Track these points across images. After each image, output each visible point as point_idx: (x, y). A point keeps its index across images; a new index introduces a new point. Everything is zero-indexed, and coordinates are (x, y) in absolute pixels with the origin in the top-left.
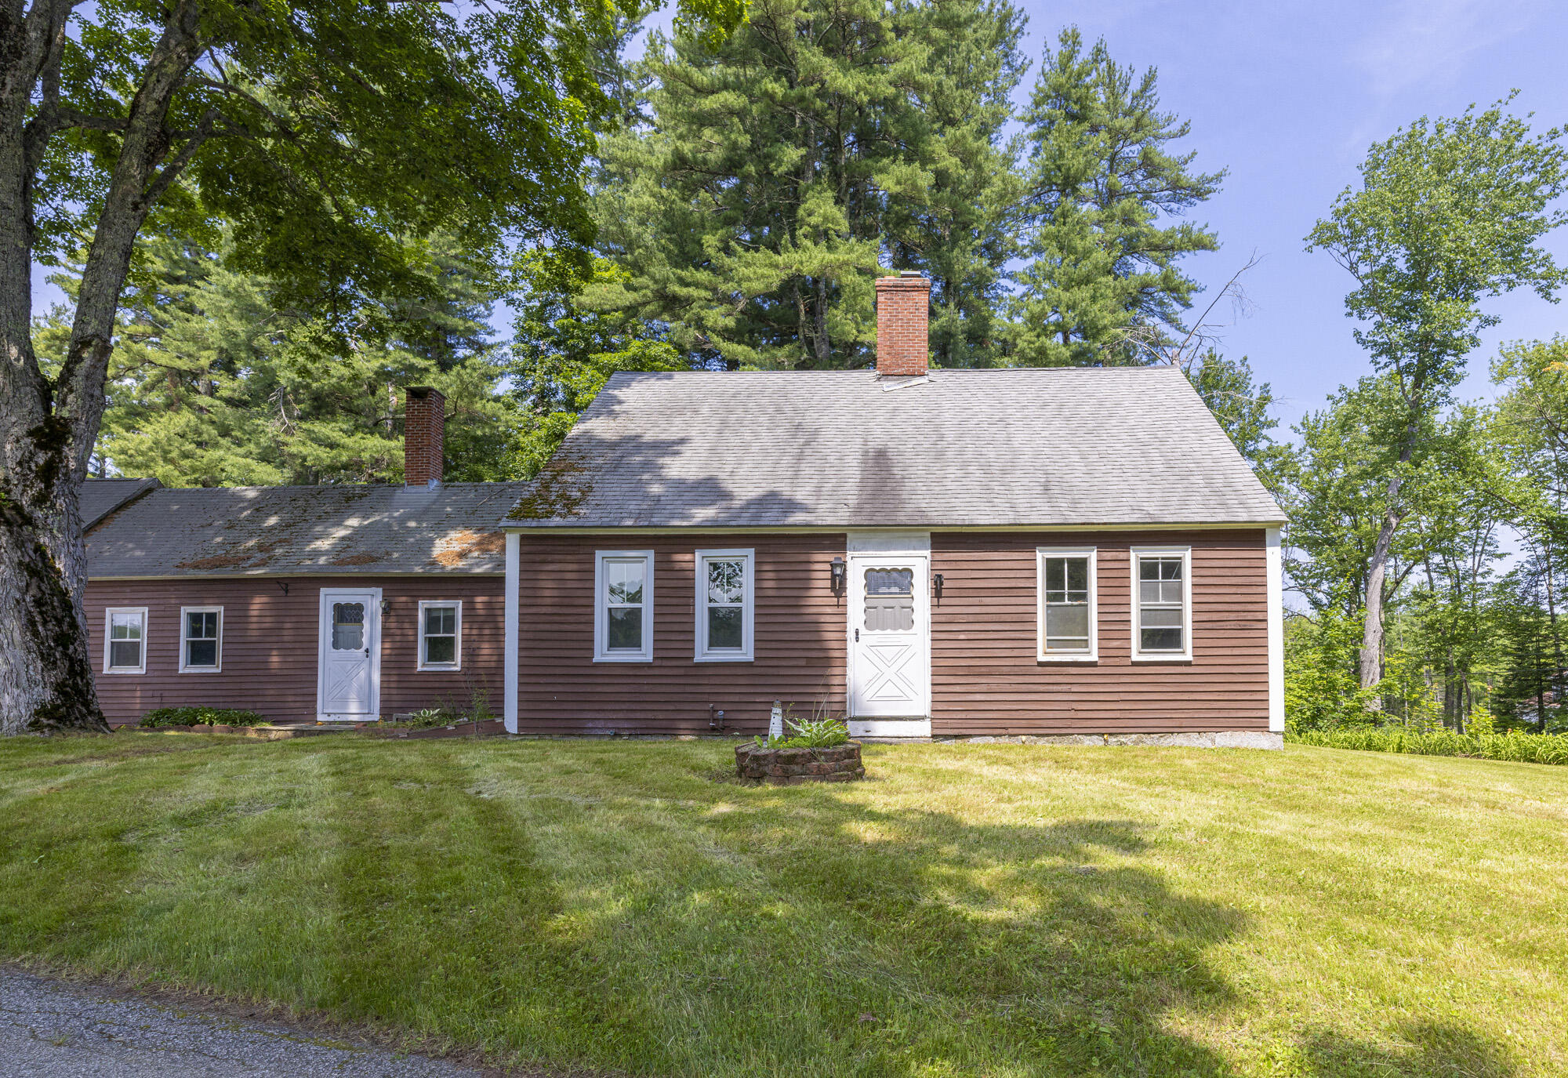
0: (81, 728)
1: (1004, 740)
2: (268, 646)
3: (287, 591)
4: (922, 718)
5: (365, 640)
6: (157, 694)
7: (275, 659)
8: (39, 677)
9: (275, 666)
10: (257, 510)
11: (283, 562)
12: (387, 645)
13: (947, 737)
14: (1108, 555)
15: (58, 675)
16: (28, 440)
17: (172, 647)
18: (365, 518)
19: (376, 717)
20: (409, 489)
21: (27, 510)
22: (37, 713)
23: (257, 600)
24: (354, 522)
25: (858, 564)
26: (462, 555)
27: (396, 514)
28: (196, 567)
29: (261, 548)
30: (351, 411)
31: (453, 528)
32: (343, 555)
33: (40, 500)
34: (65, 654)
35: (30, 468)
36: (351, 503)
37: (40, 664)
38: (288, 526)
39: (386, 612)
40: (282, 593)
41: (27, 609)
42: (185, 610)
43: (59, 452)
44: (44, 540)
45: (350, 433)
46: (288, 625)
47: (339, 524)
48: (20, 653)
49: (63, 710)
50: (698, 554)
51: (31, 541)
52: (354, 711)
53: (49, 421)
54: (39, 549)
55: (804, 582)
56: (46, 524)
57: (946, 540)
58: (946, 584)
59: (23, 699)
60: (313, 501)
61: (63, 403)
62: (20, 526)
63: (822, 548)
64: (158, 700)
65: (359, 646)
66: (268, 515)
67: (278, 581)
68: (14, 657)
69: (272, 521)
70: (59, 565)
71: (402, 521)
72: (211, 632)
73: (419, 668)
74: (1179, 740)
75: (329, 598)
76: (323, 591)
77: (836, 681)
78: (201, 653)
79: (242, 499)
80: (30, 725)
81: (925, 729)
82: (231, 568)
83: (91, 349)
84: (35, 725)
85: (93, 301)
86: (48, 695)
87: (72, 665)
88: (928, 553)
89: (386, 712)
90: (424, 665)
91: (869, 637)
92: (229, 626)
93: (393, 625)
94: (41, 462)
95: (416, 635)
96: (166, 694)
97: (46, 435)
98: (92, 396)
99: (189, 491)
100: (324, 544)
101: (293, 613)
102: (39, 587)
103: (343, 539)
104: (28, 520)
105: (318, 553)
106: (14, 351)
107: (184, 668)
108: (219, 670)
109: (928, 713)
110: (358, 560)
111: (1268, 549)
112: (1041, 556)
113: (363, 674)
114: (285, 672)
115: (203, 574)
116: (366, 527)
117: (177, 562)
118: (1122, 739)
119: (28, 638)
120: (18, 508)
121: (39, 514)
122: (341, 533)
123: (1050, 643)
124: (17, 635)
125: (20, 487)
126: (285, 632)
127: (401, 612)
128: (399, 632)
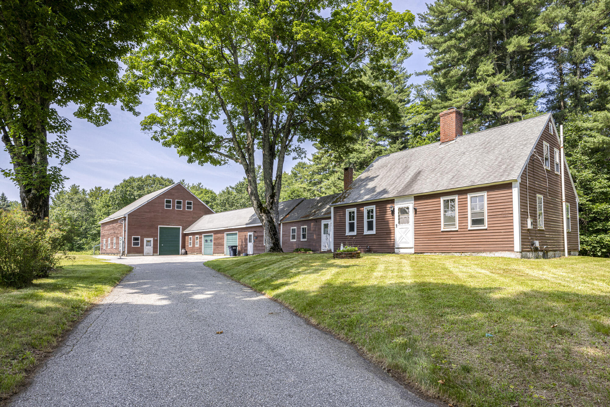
1: (433, 254)
2: (314, 234)
3: (316, 222)
4: (412, 248)
5: (329, 232)
7: (315, 237)
10: (317, 203)
11: (317, 215)
13: (418, 253)
14: (461, 197)
15: (274, 241)
16: (269, 197)
17: (300, 235)
22: (271, 248)
23: (312, 224)
25: (397, 207)
29: (314, 212)
33: (271, 208)
34: (275, 237)
35: (270, 203)
37: (271, 239)
38: (321, 206)
41: (269, 229)
42: (301, 227)
43: (274, 199)
46: (317, 229)
47: (329, 204)
48: (268, 237)
49: (275, 248)
50: (365, 207)
52: (329, 248)
54: (271, 218)
55: (385, 212)
57: (418, 198)
58: (418, 210)
59: (269, 246)
60: (327, 199)
63: (389, 203)
64: (298, 247)
67: (314, 219)
69: (319, 205)
70: (274, 220)
72: (305, 232)
74: (484, 254)
75: (323, 223)
76: (322, 221)
77: (392, 238)
78: (304, 237)
79: (316, 200)
81: (412, 251)
82: (307, 217)
84: (270, 251)
86: (272, 245)
88: (413, 202)
91: (399, 226)
92: (308, 230)
94: (271, 201)
96: (299, 245)
97: (272, 196)
100: (324, 210)
101: (317, 227)
102: (271, 225)
103: (328, 208)
104: (269, 213)
105: (322, 212)
107: (302, 240)
108: (307, 240)
109: (413, 246)
110: (328, 213)
111: (513, 189)
112: (442, 199)
114: (316, 240)
115: (304, 219)
117: (301, 217)
118: (466, 254)
119: (269, 234)
120: (268, 210)
121: (271, 211)
123: (445, 225)
126: (316, 231)
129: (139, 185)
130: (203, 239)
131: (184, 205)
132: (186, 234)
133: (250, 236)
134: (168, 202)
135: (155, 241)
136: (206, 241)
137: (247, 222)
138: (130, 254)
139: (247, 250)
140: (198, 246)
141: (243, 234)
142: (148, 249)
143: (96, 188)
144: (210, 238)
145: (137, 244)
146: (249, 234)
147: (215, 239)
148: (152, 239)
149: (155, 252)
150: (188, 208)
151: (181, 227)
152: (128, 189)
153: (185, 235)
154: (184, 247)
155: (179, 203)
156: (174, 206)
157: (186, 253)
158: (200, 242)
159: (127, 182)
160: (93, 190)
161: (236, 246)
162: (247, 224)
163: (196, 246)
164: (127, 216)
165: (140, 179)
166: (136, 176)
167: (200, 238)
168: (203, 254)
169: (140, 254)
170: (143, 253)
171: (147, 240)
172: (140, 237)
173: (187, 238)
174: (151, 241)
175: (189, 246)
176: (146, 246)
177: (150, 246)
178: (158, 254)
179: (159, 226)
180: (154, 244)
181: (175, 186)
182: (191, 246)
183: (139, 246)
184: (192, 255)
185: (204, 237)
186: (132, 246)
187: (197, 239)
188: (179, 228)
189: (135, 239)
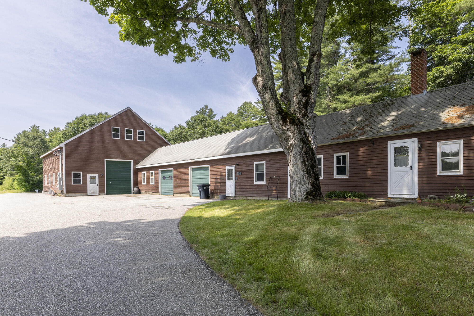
0: (319, 199)
2: (366, 167)
3: (373, 144)
5: (410, 162)
6: (327, 186)
7: (369, 172)
8: (307, 181)
9: (369, 174)
10: (352, 116)
11: (371, 133)
12: (421, 164)
15: (312, 180)
16: (300, 94)
17: (331, 169)
18: (398, 111)
19: (416, 196)
20: (413, 96)
21: (301, 119)
22: (307, 194)
23: (362, 149)
24: (394, 113)
26: (460, 117)
27: (412, 107)
28: (338, 138)
29: (359, 129)
30: (350, 90)
31: (446, 107)
32: (396, 127)
33: (304, 116)
34: (313, 172)
35: (301, 104)
36: (389, 107)
37: (307, 176)
38: (366, 120)
39: (420, 149)
40: (372, 145)
41: (303, 156)
42: (335, 155)
43: (309, 97)
44: (306, 130)
45: (352, 96)
46: (375, 158)
47: (388, 115)
48: (301, 172)
49: (314, 193)
51: (303, 131)
52: (406, 194)
53: (305, 86)
54: (305, 133)
56: (306, 124)
59: (302, 189)
60: (372, 109)
61: (308, 79)
62: (300, 126)
64: (327, 188)
65: (406, 165)
66: (357, 117)
67: (370, 140)
68: (300, 173)
69: (359, 119)
70: (310, 139)
71: (417, 109)
72: (344, 162)
73: (439, 174)
75: (392, 145)
76: (389, 142)
78: (341, 171)
79: (345, 114)
80: (305, 198)
82: (351, 137)
83: (317, 56)
84: (307, 198)
85: (315, 38)
86: (310, 187)
87: (315, 176)
89: (420, 194)
90: (441, 172)
92: (351, 160)
93: (424, 155)
94: (304, 102)
95: (436, 158)
96: (329, 186)
97: (305, 91)
98: (317, 74)
99: (323, 116)
100: (386, 124)
101: (377, 152)
102: (306, 147)
103: (392, 120)
104: (302, 123)
105: (384, 128)
106: (295, 63)
107: (335, 176)
108: (348, 177)
110: (404, 127)
113: (410, 177)
114: (373, 177)
115: (342, 141)
116: (401, 114)
117: (331, 138)
119: (303, 166)
120: (298, 119)
121: (304, 121)
122: (391, 118)
124: (300, 165)
125: (299, 112)
126: (373, 161)
127: (427, 148)
128: (427, 157)
129: (90, 122)
130: (160, 176)
131: (135, 135)
132: (138, 169)
133: (230, 171)
134: (115, 130)
135: (101, 178)
136: (164, 177)
137: (223, 151)
138: (70, 194)
139: (225, 190)
140: (153, 183)
141: (219, 168)
142: (93, 187)
143: (55, 128)
144: (169, 174)
145: (79, 181)
146: (227, 168)
147: (175, 175)
148: (97, 175)
149: (101, 191)
150: (140, 138)
151: (132, 161)
152: (80, 126)
153: (137, 171)
154: (136, 184)
155: (129, 131)
156: (123, 136)
157: (139, 192)
158: (157, 178)
159: (79, 119)
160: (52, 130)
161: (208, 186)
162: (223, 155)
163: (151, 184)
164: (64, 147)
165: (92, 117)
166: (88, 114)
167: (155, 174)
168: (160, 193)
169: (82, 194)
170: (87, 192)
171: (90, 177)
172: (81, 172)
173: (139, 173)
174: (96, 177)
175: (143, 184)
176: (90, 183)
177: (96, 183)
178: (106, 193)
179: (105, 160)
180: (99, 182)
181: (123, 111)
182: (145, 184)
183: (82, 184)
184: (147, 194)
185: (160, 172)
186: (72, 184)
187: (153, 175)
188: (130, 162)
189: (76, 175)
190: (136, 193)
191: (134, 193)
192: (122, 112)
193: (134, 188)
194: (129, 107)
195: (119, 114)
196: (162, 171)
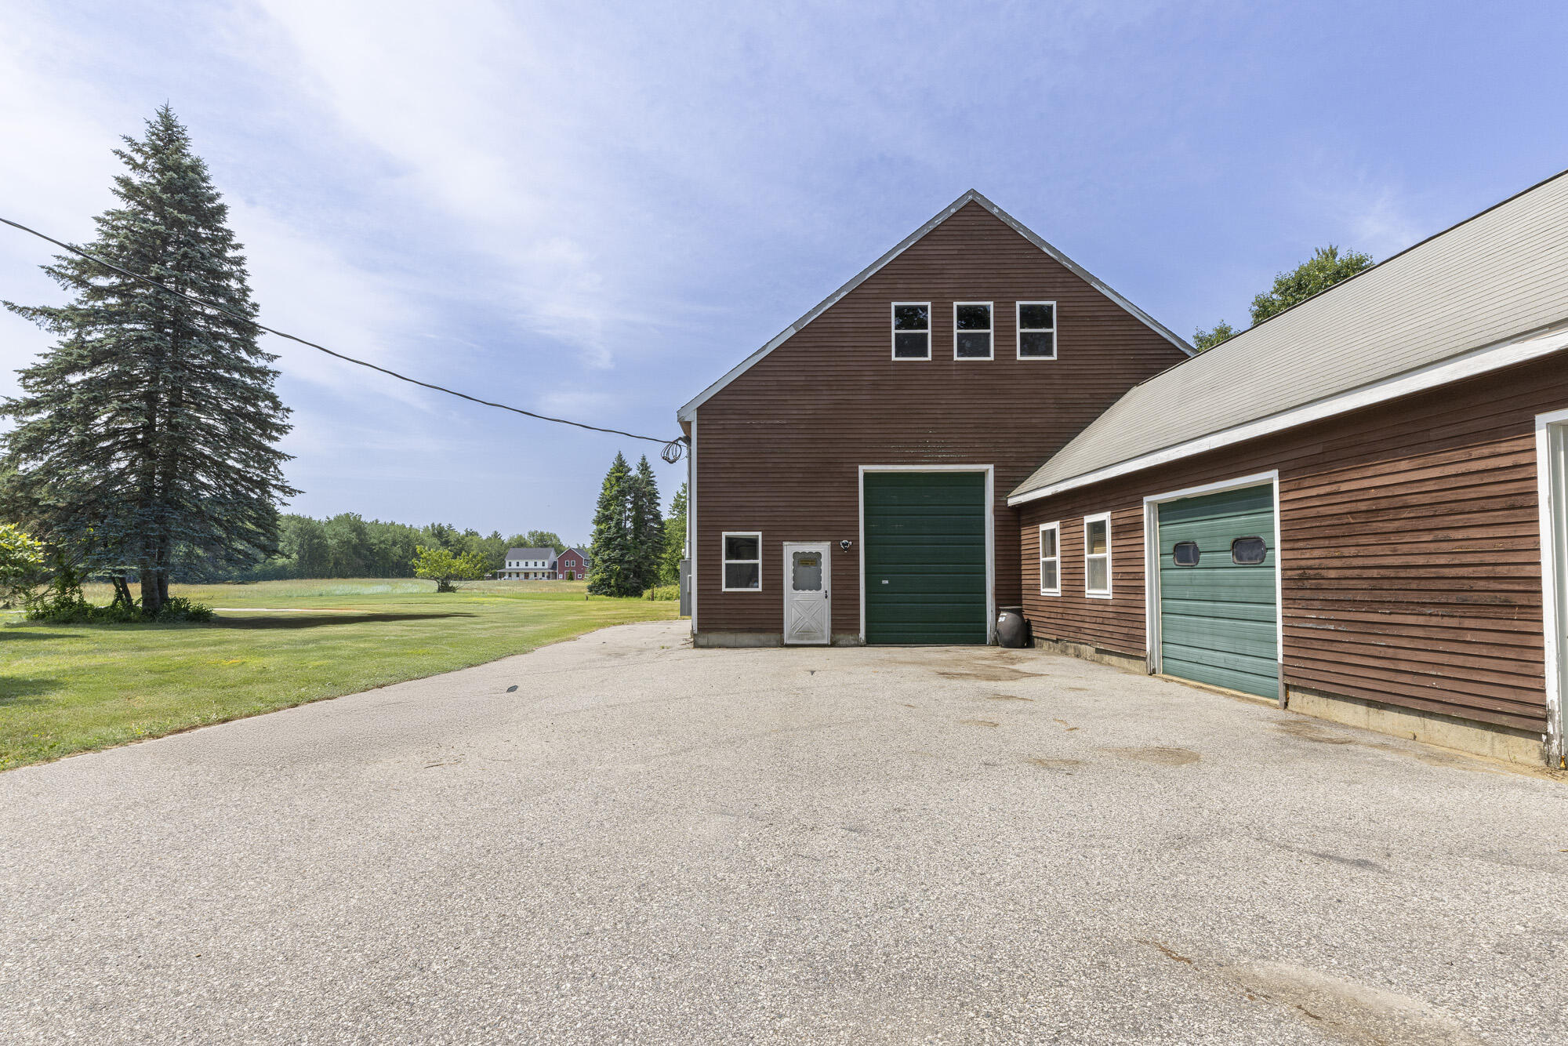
130: (1153, 540)
131: (1005, 332)
132: (1020, 508)
134: (909, 317)
135: (843, 558)
136: (1184, 553)
138: (714, 638)
140: (1107, 593)
142: (806, 606)
145: (749, 576)
147: (1303, 531)
148: (823, 548)
149: (842, 630)
150: (1032, 345)
151: (991, 467)
153: (1014, 519)
154: (1011, 593)
155: (973, 318)
157: (1024, 638)
158: (1128, 558)
163: (1091, 593)
164: (693, 417)
167: (1118, 531)
168: (1158, 664)
169: (763, 637)
170: (781, 631)
171: (796, 554)
172: (760, 534)
173: (1026, 533)
174: (819, 555)
175: (1045, 592)
176: (796, 588)
177: (818, 588)
178: (862, 635)
179: (862, 469)
180: (834, 577)
181: (946, 217)
182: (1057, 591)
183: (760, 589)
184: (1064, 652)
185: (1155, 515)
186: (724, 589)
187: (1102, 542)
188: (982, 476)
189: (737, 548)
190: (1010, 644)
191: (996, 643)
192: (938, 222)
193: (997, 616)
194: (973, 192)
195: (926, 231)
196: (1165, 512)
